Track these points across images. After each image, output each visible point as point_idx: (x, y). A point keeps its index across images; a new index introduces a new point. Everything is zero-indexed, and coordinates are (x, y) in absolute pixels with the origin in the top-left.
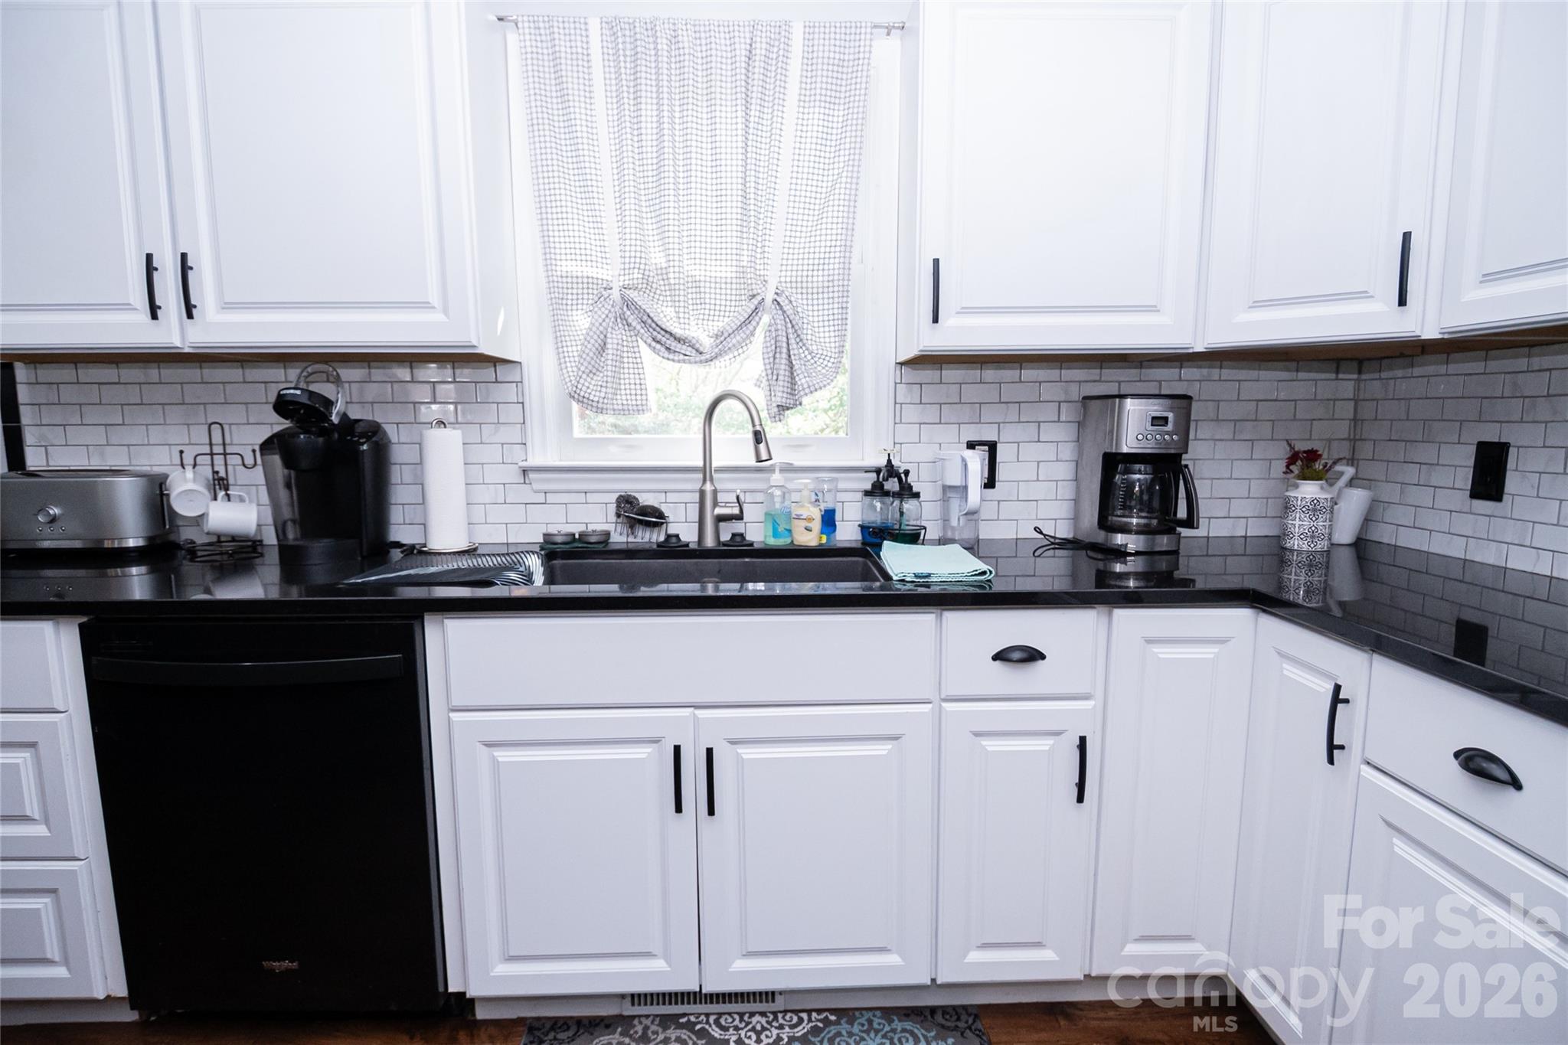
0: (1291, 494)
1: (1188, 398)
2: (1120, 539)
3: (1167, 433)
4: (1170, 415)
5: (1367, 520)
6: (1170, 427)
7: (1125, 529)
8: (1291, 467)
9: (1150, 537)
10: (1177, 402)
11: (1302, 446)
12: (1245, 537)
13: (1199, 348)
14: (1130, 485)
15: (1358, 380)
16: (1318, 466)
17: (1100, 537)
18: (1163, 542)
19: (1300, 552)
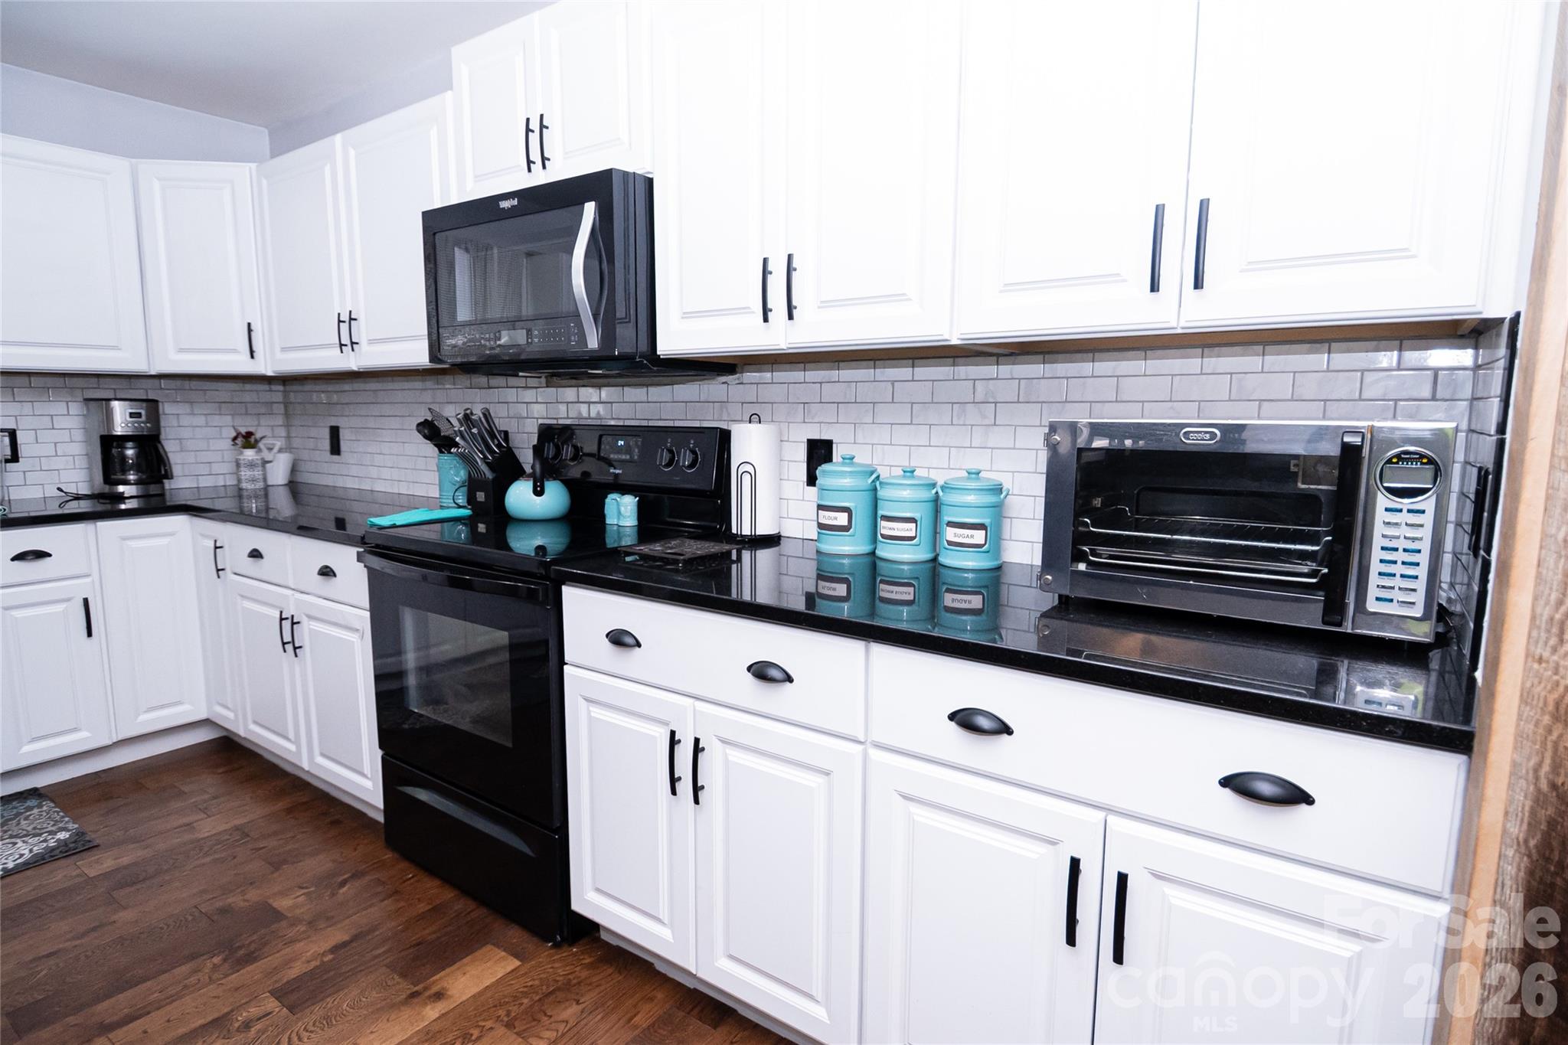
0: (242, 457)
1: (156, 402)
2: (121, 488)
3: (143, 422)
4: (143, 412)
5: (294, 469)
6: (144, 418)
7: (126, 483)
8: (236, 441)
9: (145, 486)
10: (149, 403)
11: (243, 430)
12: (225, 486)
13: (153, 373)
14: (124, 458)
15: (284, 391)
16: (252, 440)
17: (107, 489)
18: (153, 489)
19: (247, 490)
